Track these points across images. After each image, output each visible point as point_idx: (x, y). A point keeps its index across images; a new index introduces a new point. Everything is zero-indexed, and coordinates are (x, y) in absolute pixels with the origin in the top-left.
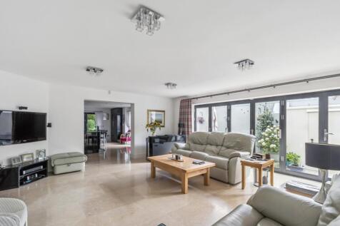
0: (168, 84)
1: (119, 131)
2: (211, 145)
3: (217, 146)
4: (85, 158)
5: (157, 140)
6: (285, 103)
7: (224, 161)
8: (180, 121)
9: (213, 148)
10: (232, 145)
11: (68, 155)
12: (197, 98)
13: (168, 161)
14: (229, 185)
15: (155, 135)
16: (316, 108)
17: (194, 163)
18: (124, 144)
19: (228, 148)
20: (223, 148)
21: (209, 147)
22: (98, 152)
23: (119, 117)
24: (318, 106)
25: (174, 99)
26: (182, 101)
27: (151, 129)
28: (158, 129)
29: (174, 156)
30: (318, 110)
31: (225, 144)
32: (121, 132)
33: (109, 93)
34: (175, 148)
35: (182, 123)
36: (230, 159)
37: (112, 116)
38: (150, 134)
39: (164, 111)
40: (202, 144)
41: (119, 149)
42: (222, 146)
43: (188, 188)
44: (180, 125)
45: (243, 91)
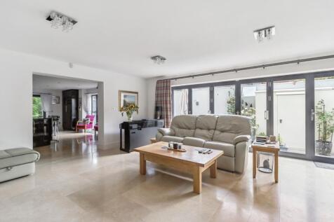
0: (154, 58)
1: (73, 117)
2: (201, 129)
3: (209, 129)
4: (37, 155)
5: (135, 126)
6: (272, 84)
7: (228, 147)
8: (156, 104)
9: (205, 132)
10: (227, 129)
11: (6, 154)
12: (176, 79)
13: (164, 152)
14: (234, 174)
15: (131, 119)
16: (303, 91)
17: (200, 152)
18: (81, 132)
19: (222, 131)
20: (217, 132)
21: (198, 131)
22: (48, 143)
23: (73, 101)
24: (304, 89)
25: (147, 80)
26: (158, 82)
27: (128, 113)
28: (135, 113)
29: (172, 145)
30: (304, 93)
31: (218, 127)
32: (77, 118)
33: (71, 66)
34: (161, 135)
35: (159, 105)
36: (235, 144)
37: (64, 99)
38: (125, 118)
39: (137, 93)
40: (189, 129)
41: (75, 139)
42: (215, 129)
43: (203, 185)
44: (157, 109)
45: (230, 71)
